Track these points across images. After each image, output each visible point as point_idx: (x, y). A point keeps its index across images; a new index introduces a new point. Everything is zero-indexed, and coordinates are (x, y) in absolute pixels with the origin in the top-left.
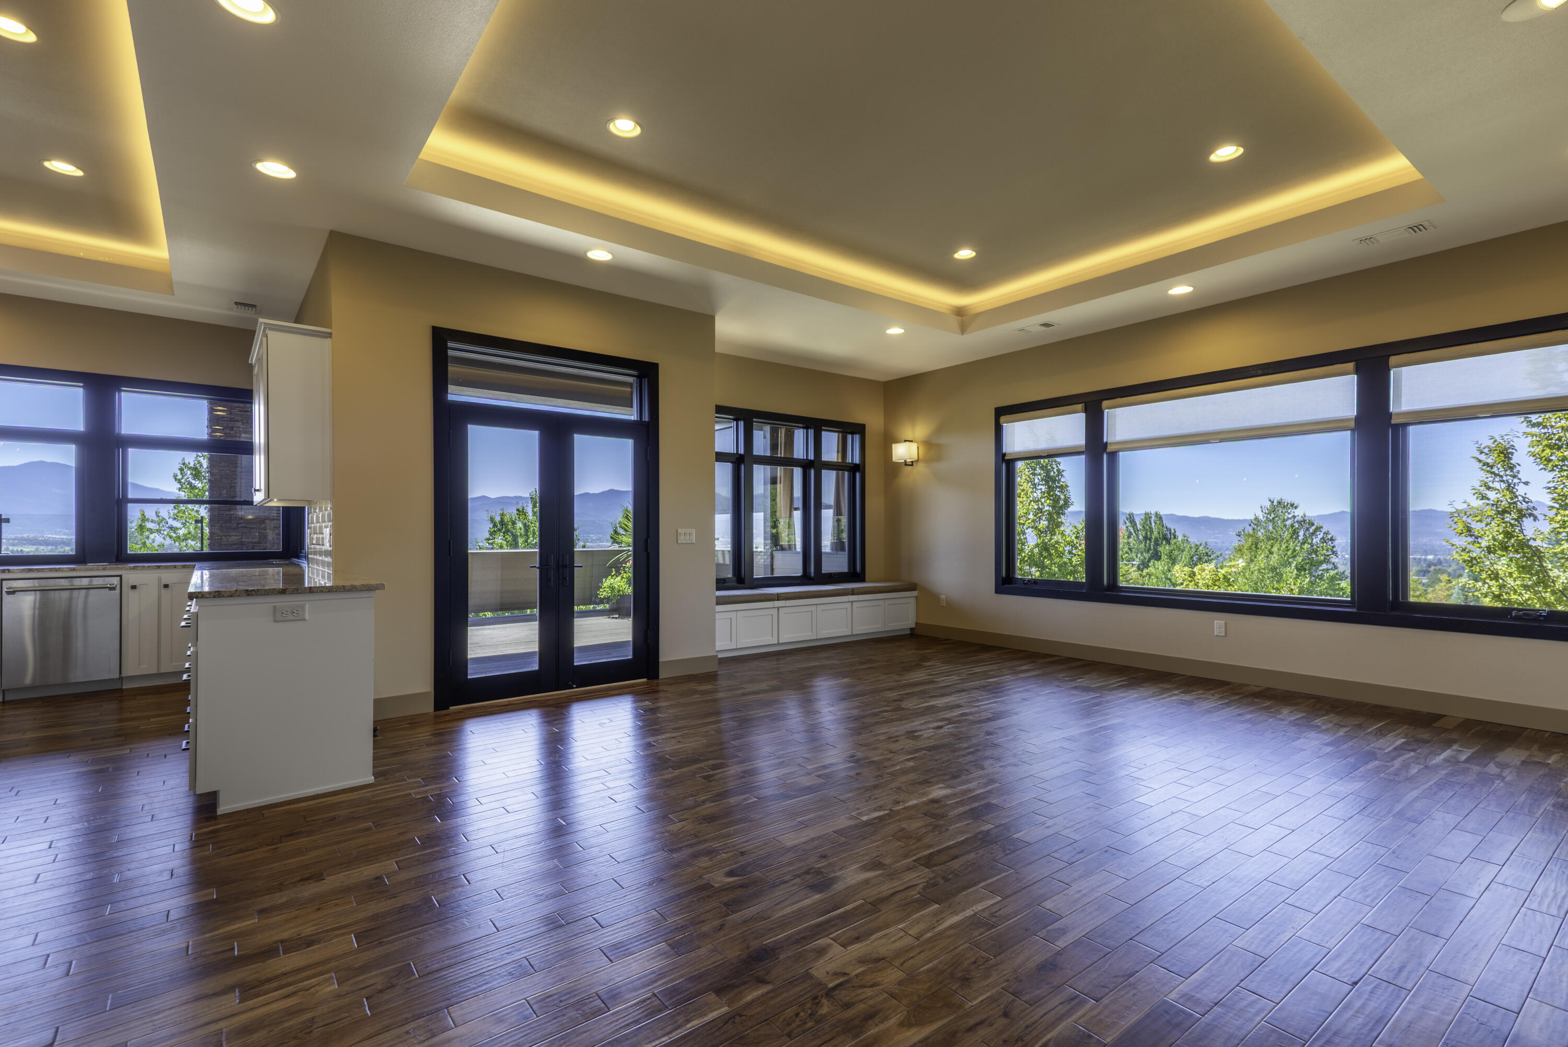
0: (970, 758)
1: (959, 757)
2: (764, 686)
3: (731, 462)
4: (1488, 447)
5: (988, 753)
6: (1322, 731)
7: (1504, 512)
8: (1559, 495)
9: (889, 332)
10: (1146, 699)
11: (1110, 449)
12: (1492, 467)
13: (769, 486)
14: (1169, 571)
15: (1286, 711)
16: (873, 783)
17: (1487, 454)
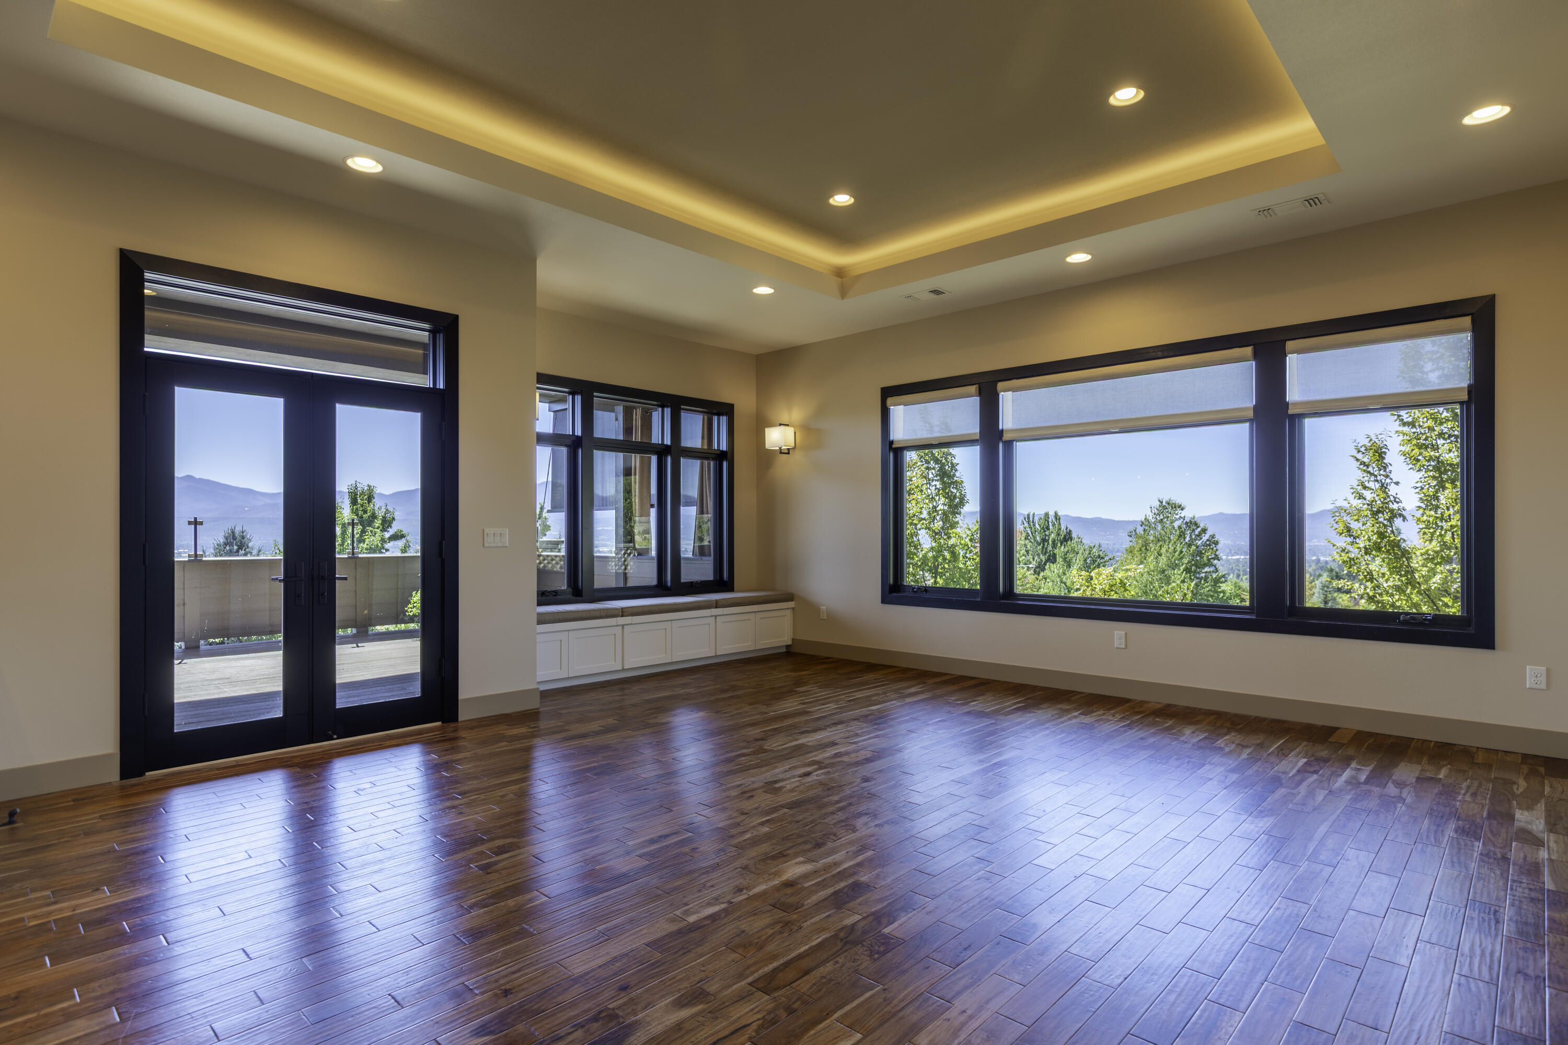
0: (840, 816)
1: (827, 815)
2: (595, 726)
3: (566, 446)
4: (1364, 446)
5: (862, 808)
6: (1226, 755)
7: (1378, 512)
8: (1425, 496)
9: (756, 291)
10: (1043, 724)
11: (1006, 437)
12: (1368, 466)
13: (622, 478)
14: (1064, 574)
15: (1188, 731)
16: (712, 862)
17: (1363, 453)
